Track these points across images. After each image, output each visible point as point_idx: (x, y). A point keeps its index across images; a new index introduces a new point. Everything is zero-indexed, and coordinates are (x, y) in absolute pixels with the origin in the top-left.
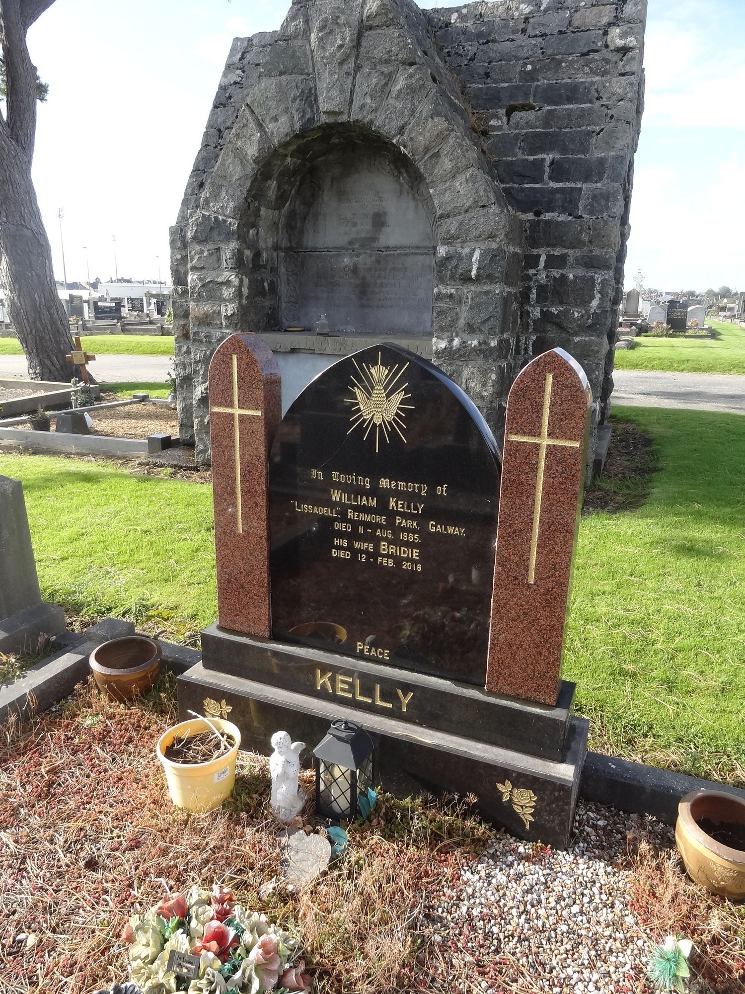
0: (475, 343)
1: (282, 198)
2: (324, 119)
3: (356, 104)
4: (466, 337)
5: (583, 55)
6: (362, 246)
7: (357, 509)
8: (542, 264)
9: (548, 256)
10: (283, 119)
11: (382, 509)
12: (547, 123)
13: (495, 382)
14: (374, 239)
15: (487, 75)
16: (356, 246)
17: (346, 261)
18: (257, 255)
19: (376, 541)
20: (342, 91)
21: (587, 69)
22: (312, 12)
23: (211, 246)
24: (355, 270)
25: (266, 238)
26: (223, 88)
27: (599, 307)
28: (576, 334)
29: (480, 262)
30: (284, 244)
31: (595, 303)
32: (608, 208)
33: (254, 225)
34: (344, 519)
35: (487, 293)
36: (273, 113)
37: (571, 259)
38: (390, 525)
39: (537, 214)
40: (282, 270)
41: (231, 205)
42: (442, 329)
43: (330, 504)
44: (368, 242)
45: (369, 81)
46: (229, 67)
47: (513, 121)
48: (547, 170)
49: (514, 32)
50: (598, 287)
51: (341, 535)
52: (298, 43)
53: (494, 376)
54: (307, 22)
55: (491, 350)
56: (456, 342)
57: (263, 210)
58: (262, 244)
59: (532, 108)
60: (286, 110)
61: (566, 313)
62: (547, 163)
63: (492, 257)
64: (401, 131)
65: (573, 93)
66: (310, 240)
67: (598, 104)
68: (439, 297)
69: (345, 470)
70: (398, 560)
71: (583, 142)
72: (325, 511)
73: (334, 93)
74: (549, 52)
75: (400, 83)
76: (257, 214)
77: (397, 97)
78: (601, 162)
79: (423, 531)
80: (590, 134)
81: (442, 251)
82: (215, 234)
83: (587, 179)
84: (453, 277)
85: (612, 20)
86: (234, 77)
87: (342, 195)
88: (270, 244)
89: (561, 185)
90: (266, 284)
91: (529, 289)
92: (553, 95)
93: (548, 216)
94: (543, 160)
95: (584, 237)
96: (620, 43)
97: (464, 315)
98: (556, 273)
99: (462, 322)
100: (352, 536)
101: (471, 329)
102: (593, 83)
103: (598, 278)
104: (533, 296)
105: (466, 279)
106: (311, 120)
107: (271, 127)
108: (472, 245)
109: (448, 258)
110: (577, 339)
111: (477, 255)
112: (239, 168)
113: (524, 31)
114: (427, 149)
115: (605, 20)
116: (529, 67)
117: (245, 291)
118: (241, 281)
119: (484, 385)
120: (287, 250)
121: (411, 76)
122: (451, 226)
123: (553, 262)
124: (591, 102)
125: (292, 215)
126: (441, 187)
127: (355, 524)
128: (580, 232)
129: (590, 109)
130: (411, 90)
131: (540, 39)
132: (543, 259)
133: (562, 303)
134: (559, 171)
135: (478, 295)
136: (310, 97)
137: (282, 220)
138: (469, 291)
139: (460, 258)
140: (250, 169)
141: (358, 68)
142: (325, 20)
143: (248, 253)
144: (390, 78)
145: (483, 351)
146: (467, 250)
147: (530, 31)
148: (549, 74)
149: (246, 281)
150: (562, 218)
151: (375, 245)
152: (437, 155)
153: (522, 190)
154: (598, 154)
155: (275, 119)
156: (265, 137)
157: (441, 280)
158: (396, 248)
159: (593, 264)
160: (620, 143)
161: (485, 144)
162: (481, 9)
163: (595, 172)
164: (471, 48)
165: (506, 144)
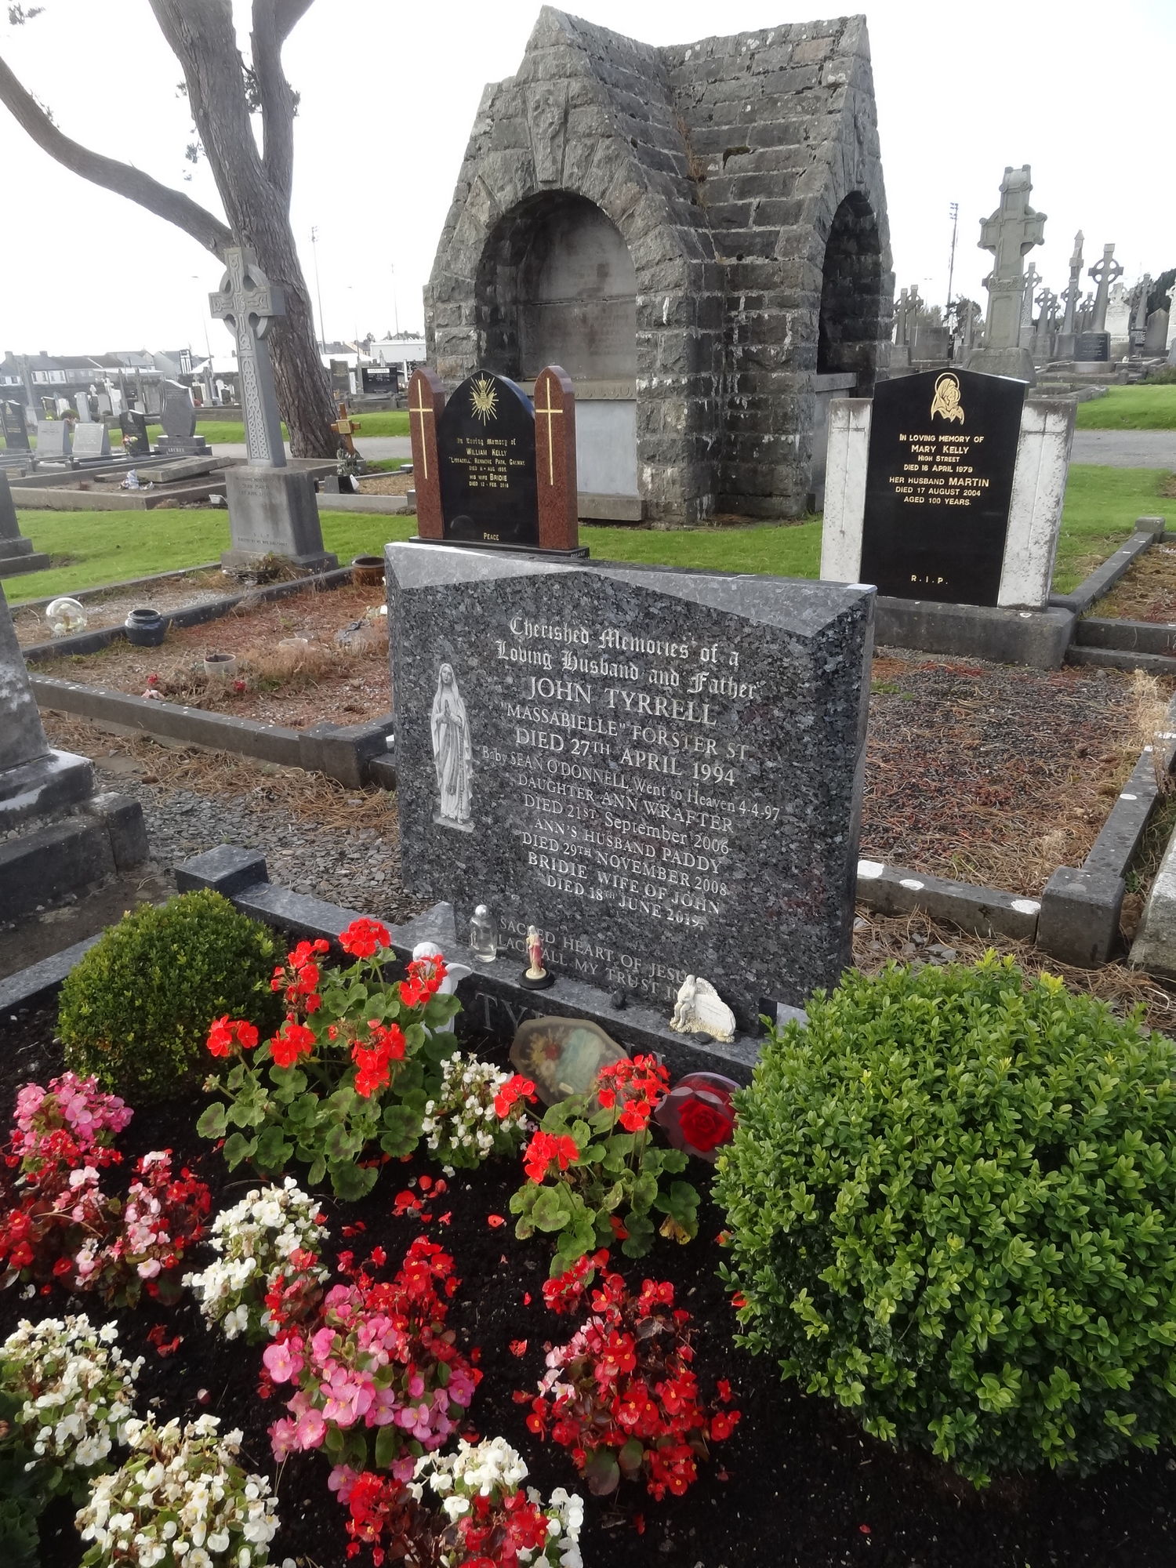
0: (669, 381)
1: (517, 256)
2: (541, 187)
3: (566, 173)
4: (662, 376)
5: (798, 93)
6: (590, 296)
7: (479, 457)
8: (742, 306)
9: (747, 298)
10: (509, 188)
11: (489, 456)
12: (757, 168)
13: (688, 416)
14: (599, 289)
15: (711, 117)
16: (585, 296)
17: (576, 311)
18: (495, 310)
19: (488, 473)
20: (554, 161)
21: (799, 108)
22: (528, 94)
23: (452, 305)
24: (584, 320)
25: (503, 294)
26: (474, 139)
27: (791, 344)
28: (773, 370)
29: (670, 308)
30: (523, 297)
31: (788, 340)
32: (799, 250)
33: (490, 283)
34: (473, 464)
35: (677, 336)
36: (500, 183)
37: (766, 300)
38: (494, 464)
39: (740, 258)
40: (522, 322)
41: (469, 266)
42: (642, 371)
43: (467, 457)
44: (594, 292)
45: (575, 151)
46: (481, 116)
47: (728, 165)
48: (753, 214)
49: (741, 70)
50: (789, 325)
51: (473, 473)
52: (519, 120)
53: (686, 411)
54: (524, 102)
55: (683, 388)
56: (655, 382)
57: (499, 269)
58: (500, 300)
59: (746, 151)
60: (511, 180)
61: (763, 351)
62: (754, 207)
63: (678, 305)
64: (604, 193)
65: (784, 135)
66: (544, 294)
67: (805, 143)
68: (640, 342)
69: (472, 438)
70: (498, 483)
71: (786, 187)
72: (464, 461)
73: (548, 164)
74: (768, 90)
75: (599, 155)
76: (493, 272)
77: (598, 166)
78: (799, 205)
79: (508, 466)
80: (793, 176)
81: (640, 300)
82: (456, 294)
83: (785, 222)
84: (648, 324)
85: (828, 54)
86: (484, 127)
87: (570, 248)
88: (509, 297)
89: (762, 229)
90: (505, 337)
91: (732, 329)
92: (767, 138)
93: (748, 260)
94: (750, 204)
95: (776, 279)
96: (831, 79)
97: (660, 356)
98: (754, 314)
99: (658, 364)
100: (477, 473)
101: (665, 369)
102: (802, 123)
103: (789, 317)
104: (736, 337)
105: (659, 325)
106: (531, 188)
107: (499, 196)
108: (663, 293)
109: (644, 307)
110: (774, 375)
111: (666, 303)
112: (474, 233)
113: (749, 68)
114: (624, 211)
115: (821, 55)
116: (749, 108)
117: (483, 344)
118: (479, 336)
119: (678, 419)
120: (526, 303)
121: (608, 148)
122: (646, 277)
123: (754, 303)
124: (799, 142)
125: (528, 271)
126: (637, 244)
127: (478, 466)
128: (773, 274)
129: (797, 152)
130: (609, 159)
131: (762, 77)
132: (743, 300)
133: (760, 342)
134: (763, 216)
135: (669, 338)
136: (529, 168)
137: (520, 275)
138: (663, 335)
139: (654, 306)
140: (484, 233)
141: (567, 141)
142: (538, 102)
143: (485, 309)
144: (592, 148)
145: (675, 389)
146: (659, 299)
147: (755, 69)
148: (765, 115)
149: (484, 335)
150: (760, 261)
151: (601, 294)
152: (632, 215)
153: (728, 235)
154: (798, 196)
155: (502, 188)
156: (495, 205)
157: (640, 326)
158: (618, 297)
159: (785, 304)
160: (818, 184)
161: (701, 190)
162: (712, 45)
163: (792, 214)
164: (700, 88)
165: (720, 190)
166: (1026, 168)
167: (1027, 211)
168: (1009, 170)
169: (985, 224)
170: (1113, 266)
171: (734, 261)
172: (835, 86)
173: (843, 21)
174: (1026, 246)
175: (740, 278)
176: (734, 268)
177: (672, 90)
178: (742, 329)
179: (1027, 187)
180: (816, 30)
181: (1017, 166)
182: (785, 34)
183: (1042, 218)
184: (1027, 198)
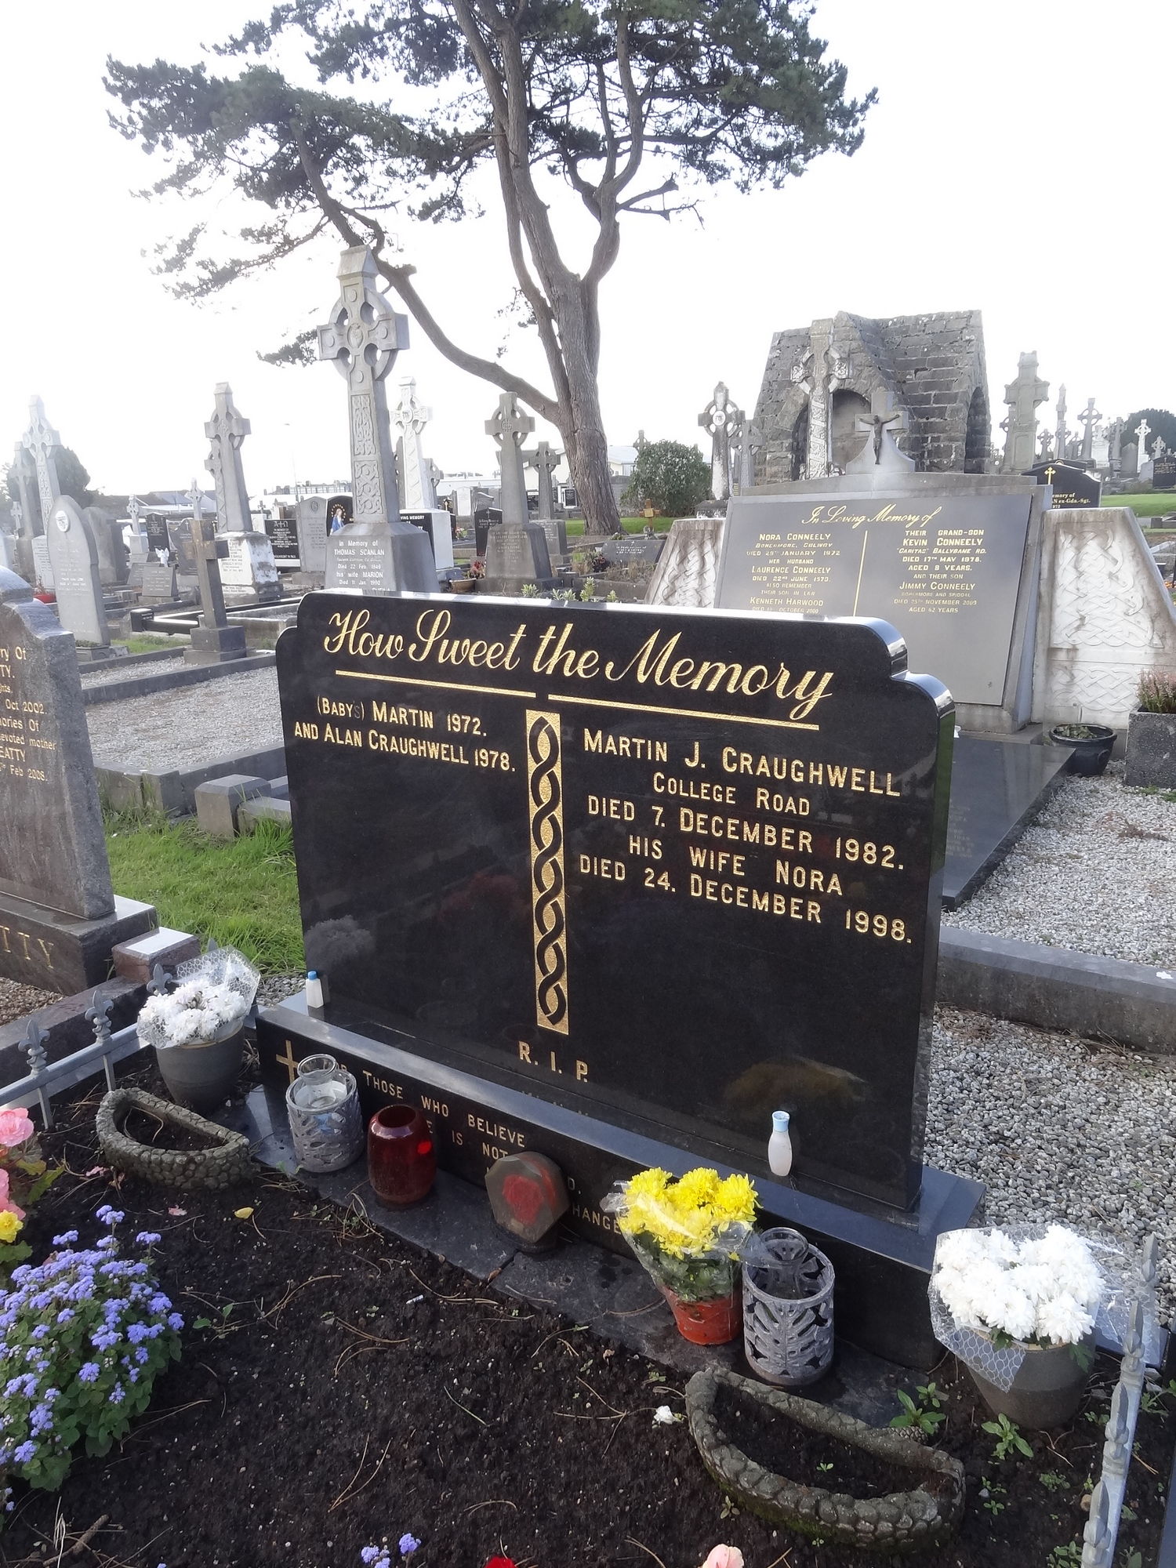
5: (952, 343)
8: (929, 441)
9: (932, 437)
12: (933, 377)
14: (852, 433)
15: (905, 353)
16: (844, 437)
17: (839, 444)
18: (798, 444)
21: (952, 351)
23: (778, 441)
24: (843, 448)
25: (801, 436)
26: (770, 360)
29: (899, 442)
31: (953, 456)
32: (958, 415)
33: (797, 431)
37: (942, 438)
39: (928, 419)
41: (790, 423)
44: (849, 436)
46: (773, 349)
47: (917, 376)
48: (932, 398)
49: (920, 332)
57: (801, 424)
59: (926, 369)
61: (941, 462)
62: (933, 396)
65: (945, 362)
67: (956, 367)
71: (948, 386)
74: (935, 342)
78: (956, 394)
80: (953, 381)
82: (781, 436)
83: (949, 402)
85: (965, 326)
86: (777, 353)
89: (938, 405)
92: (936, 363)
93: (932, 420)
94: (931, 394)
95: (947, 428)
96: (967, 337)
98: (936, 445)
102: (955, 357)
113: (924, 331)
115: (962, 326)
116: (926, 349)
117: (794, 460)
121: (868, 371)
123: (934, 440)
124: (954, 366)
128: (945, 426)
129: (954, 371)
130: (870, 376)
131: (931, 335)
132: (930, 438)
133: (938, 457)
134: (938, 400)
143: (795, 444)
144: (861, 371)
147: (927, 331)
148: (935, 353)
149: (794, 456)
150: (938, 420)
153: (920, 408)
154: (955, 390)
159: (952, 439)
160: (965, 385)
161: (905, 388)
162: (902, 321)
163: (953, 398)
164: (898, 339)
165: (914, 387)
166: (1034, 353)
167: (1036, 380)
168: (1023, 354)
169: (1008, 388)
170: (1094, 413)
171: (925, 420)
172: (969, 341)
173: (971, 312)
174: (1037, 402)
175: (928, 428)
176: (925, 424)
177: (883, 340)
178: (930, 452)
179: (1035, 364)
180: (958, 316)
181: (1029, 351)
182: (941, 317)
183: (1047, 384)
184: (1035, 371)
